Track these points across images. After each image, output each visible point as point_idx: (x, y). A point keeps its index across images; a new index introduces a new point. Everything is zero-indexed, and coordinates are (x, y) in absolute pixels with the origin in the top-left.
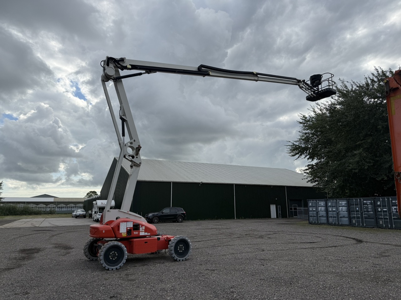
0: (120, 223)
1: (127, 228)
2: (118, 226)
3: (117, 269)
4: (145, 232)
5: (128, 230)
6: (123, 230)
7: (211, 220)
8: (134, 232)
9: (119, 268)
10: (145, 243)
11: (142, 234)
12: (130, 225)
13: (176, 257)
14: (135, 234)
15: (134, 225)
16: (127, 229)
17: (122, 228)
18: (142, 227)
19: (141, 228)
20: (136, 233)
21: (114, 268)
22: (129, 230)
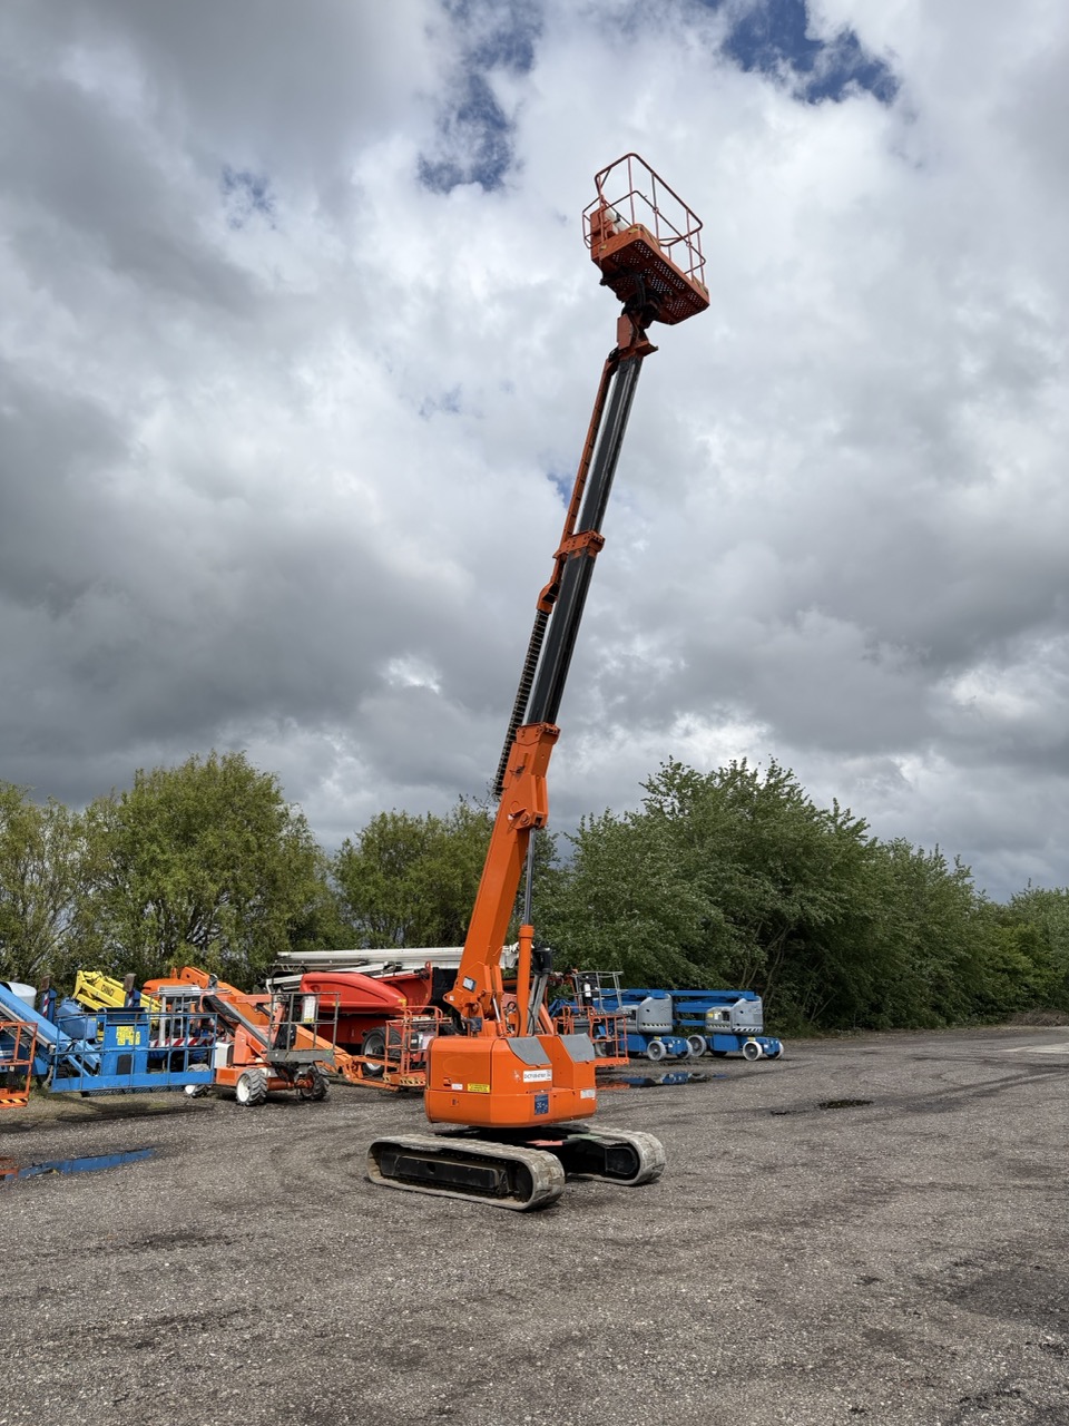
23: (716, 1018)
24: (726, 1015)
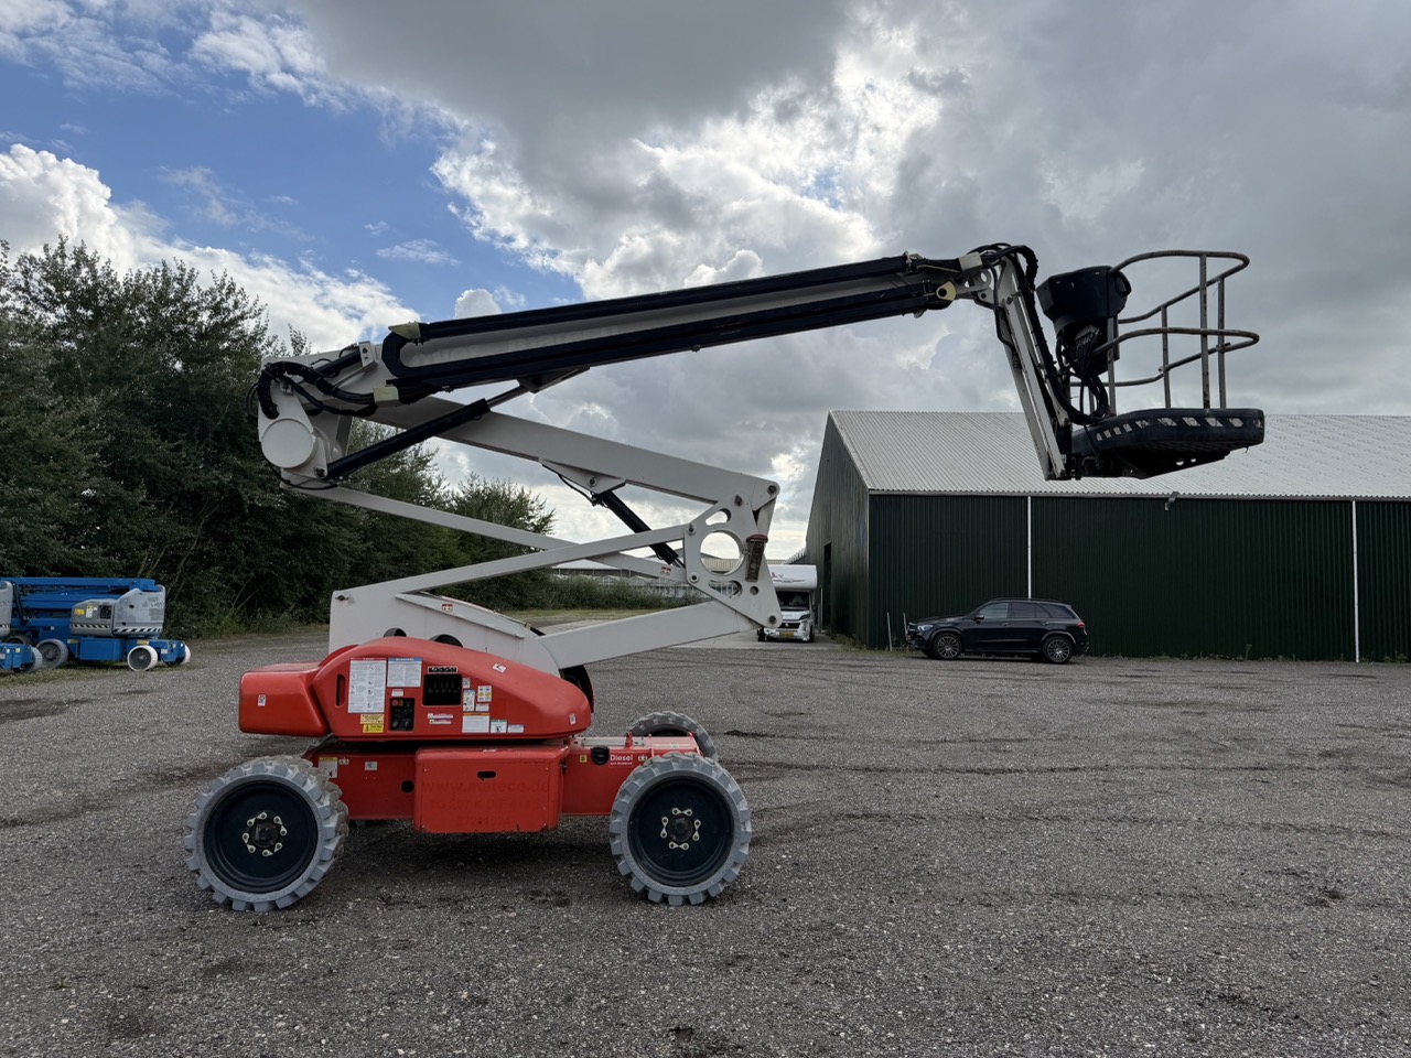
0: (346, 666)
1: (389, 690)
2: (341, 681)
3: (274, 906)
4: (495, 714)
5: (395, 703)
6: (367, 698)
7: (1225, 659)
8: (430, 715)
9: (288, 902)
10: (482, 775)
11: (476, 724)
12: (409, 676)
13: (642, 878)
14: (432, 722)
15: (428, 680)
16: (390, 700)
17: (361, 689)
18: (474, 687)
19: (468, 697)
20: (438, 718)
21: (260, 899)
22: (398, 699)
23: (89, 613)
24: (105, 612)
